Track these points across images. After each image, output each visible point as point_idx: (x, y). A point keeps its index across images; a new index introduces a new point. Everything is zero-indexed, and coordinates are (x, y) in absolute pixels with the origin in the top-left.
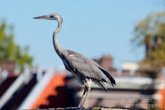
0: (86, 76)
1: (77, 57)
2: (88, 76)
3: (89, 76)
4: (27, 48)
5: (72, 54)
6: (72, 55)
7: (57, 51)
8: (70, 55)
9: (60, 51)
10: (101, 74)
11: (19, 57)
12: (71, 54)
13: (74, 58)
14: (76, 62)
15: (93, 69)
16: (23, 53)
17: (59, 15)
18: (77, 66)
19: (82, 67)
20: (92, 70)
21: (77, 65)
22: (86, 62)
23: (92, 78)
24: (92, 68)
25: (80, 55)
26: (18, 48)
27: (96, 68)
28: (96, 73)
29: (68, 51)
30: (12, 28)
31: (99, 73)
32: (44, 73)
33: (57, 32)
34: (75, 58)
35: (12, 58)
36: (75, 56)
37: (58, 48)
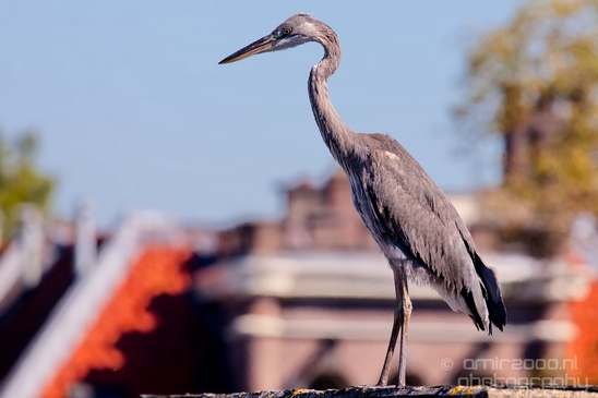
0: (413, 248)
1: (407, 169)
2: (418, 254)
3: (422, 256)
5: (394, 152)
6: (394, 155)
7: (331, 140)
8: (387, 153)
10: (465, 272)
13: (396, 166)
14: (400, 187)
15: (442, 238)
18: (396, 199)
19: (409, 213)
20: (440, 241)
21: (396, 197)
22: (430, 202)
23: (430, 270)
24: (440, 234)
25: (420, 168)
27: (455, 242)
28: (450, 258)
31: (462, 265)
32: (101, 242)
33: (321, 71)
34: (401, 172)
36: (402, 163)
37: (334, 131)
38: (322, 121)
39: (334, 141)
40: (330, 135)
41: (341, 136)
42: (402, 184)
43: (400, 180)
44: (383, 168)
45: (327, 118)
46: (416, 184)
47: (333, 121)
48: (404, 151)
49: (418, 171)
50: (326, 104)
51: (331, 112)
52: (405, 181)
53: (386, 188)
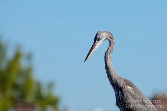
1: (135, 92)
4: (51, 85)
6: (131, 87)
7: (110, 76)
8: (128, 87)
9: (113, 78)
11: (39, 97)
12: (129, 85)
13: (131, 92)
14: (133, 98)
16: (45, 92)
17: (103, 32)
25: (140, 92)
26: (38, 85)
29: (126, 80)
30: (29, 57)
34: (133, 93)
35: (30, 98)
36: (133, 90)
37: (111, 73)
38: (107, 69)
39: (111, 77)
40: (110, 75)
41: (113, 76)
42: (134, 97)
43: (133, 96)
44: (127, 92)
45: (109, 68)
46: (139, 97)
47: (111, 70)
48: (134, 86)
49: (139, 92)
50: (110, 63)
51: (111, 66)
52: (135, 96)
53: (128, 99)
